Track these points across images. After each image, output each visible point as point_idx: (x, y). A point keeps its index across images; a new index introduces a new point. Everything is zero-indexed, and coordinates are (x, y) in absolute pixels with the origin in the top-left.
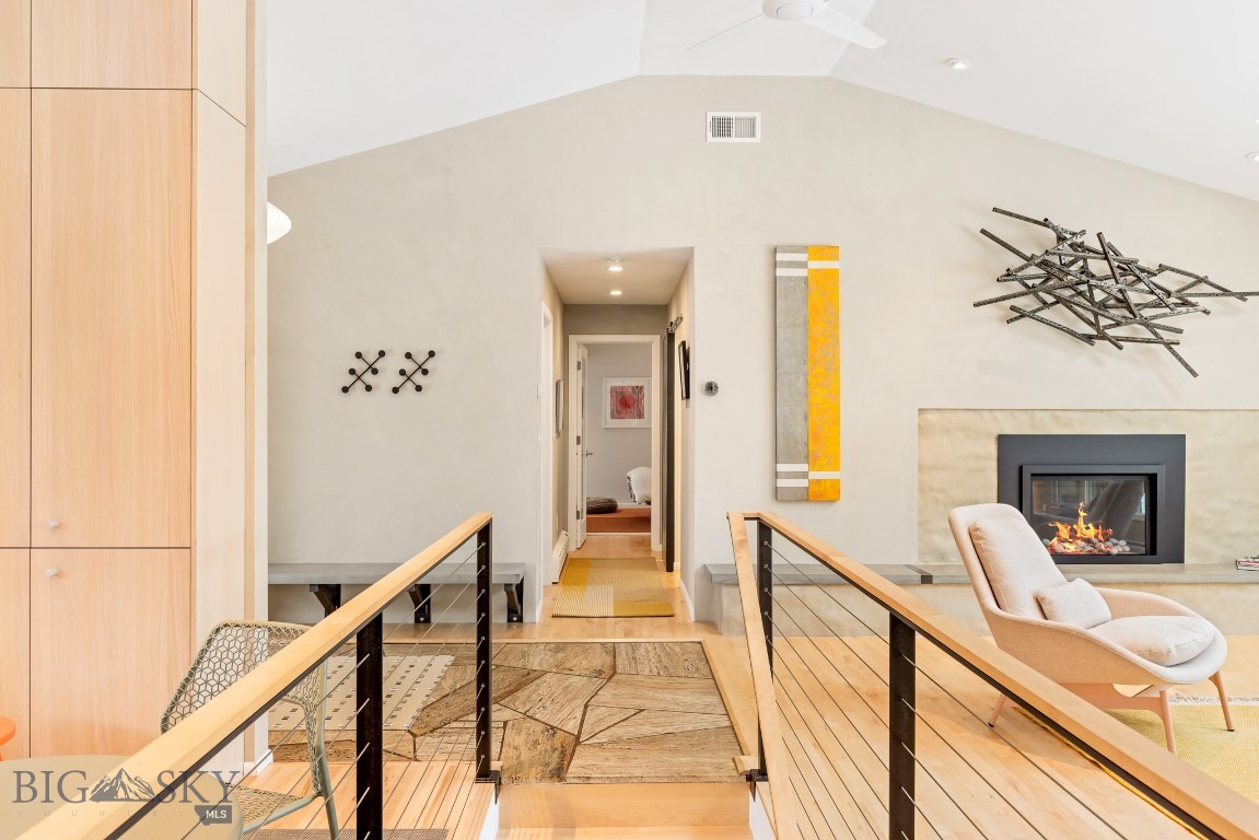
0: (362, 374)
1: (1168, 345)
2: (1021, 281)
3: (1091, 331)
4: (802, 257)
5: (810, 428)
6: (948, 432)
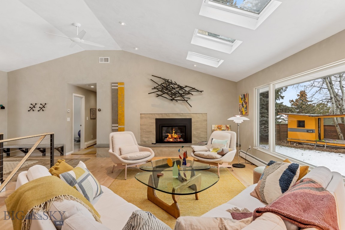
0: (32, 108)
1: (186, 101)
2: (157, 89)
3: (171, 98)
4: (117, 85)
5: (119, 118)
6: (146, 118)
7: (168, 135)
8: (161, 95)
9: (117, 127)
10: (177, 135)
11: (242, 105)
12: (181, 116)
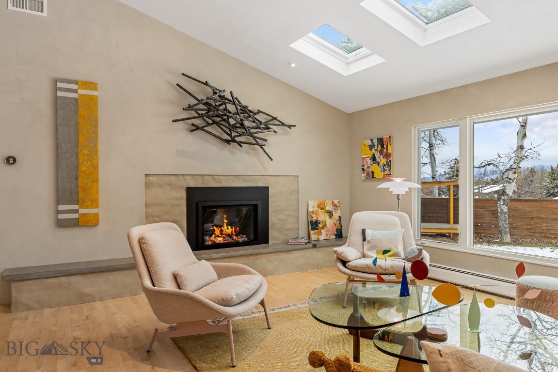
1: (261, 146)
2: (196, 111)
3: (229, 138)
4: (75, 87)
5: (80, 185)
6: (161, 186)
7: (214, 230)
8: (202, 129)
9: (76, 211)
10: (232, 228)
11: (374, 159)
12: (246, 181)
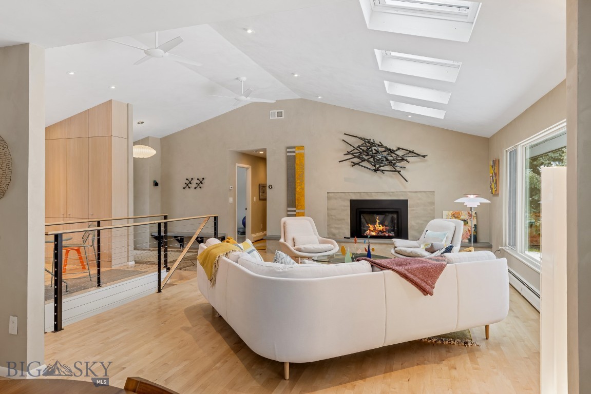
0: (188, 184)
1: (399, 172)
2: (352, 154)
3: (374, 168)
4: (294, 150)
5: (296, 198)
6: (336, 199)
7: (369, 227)
8: (358, 164)
9: (295, 211)
10: (383, 226)
12: (390, 196)
